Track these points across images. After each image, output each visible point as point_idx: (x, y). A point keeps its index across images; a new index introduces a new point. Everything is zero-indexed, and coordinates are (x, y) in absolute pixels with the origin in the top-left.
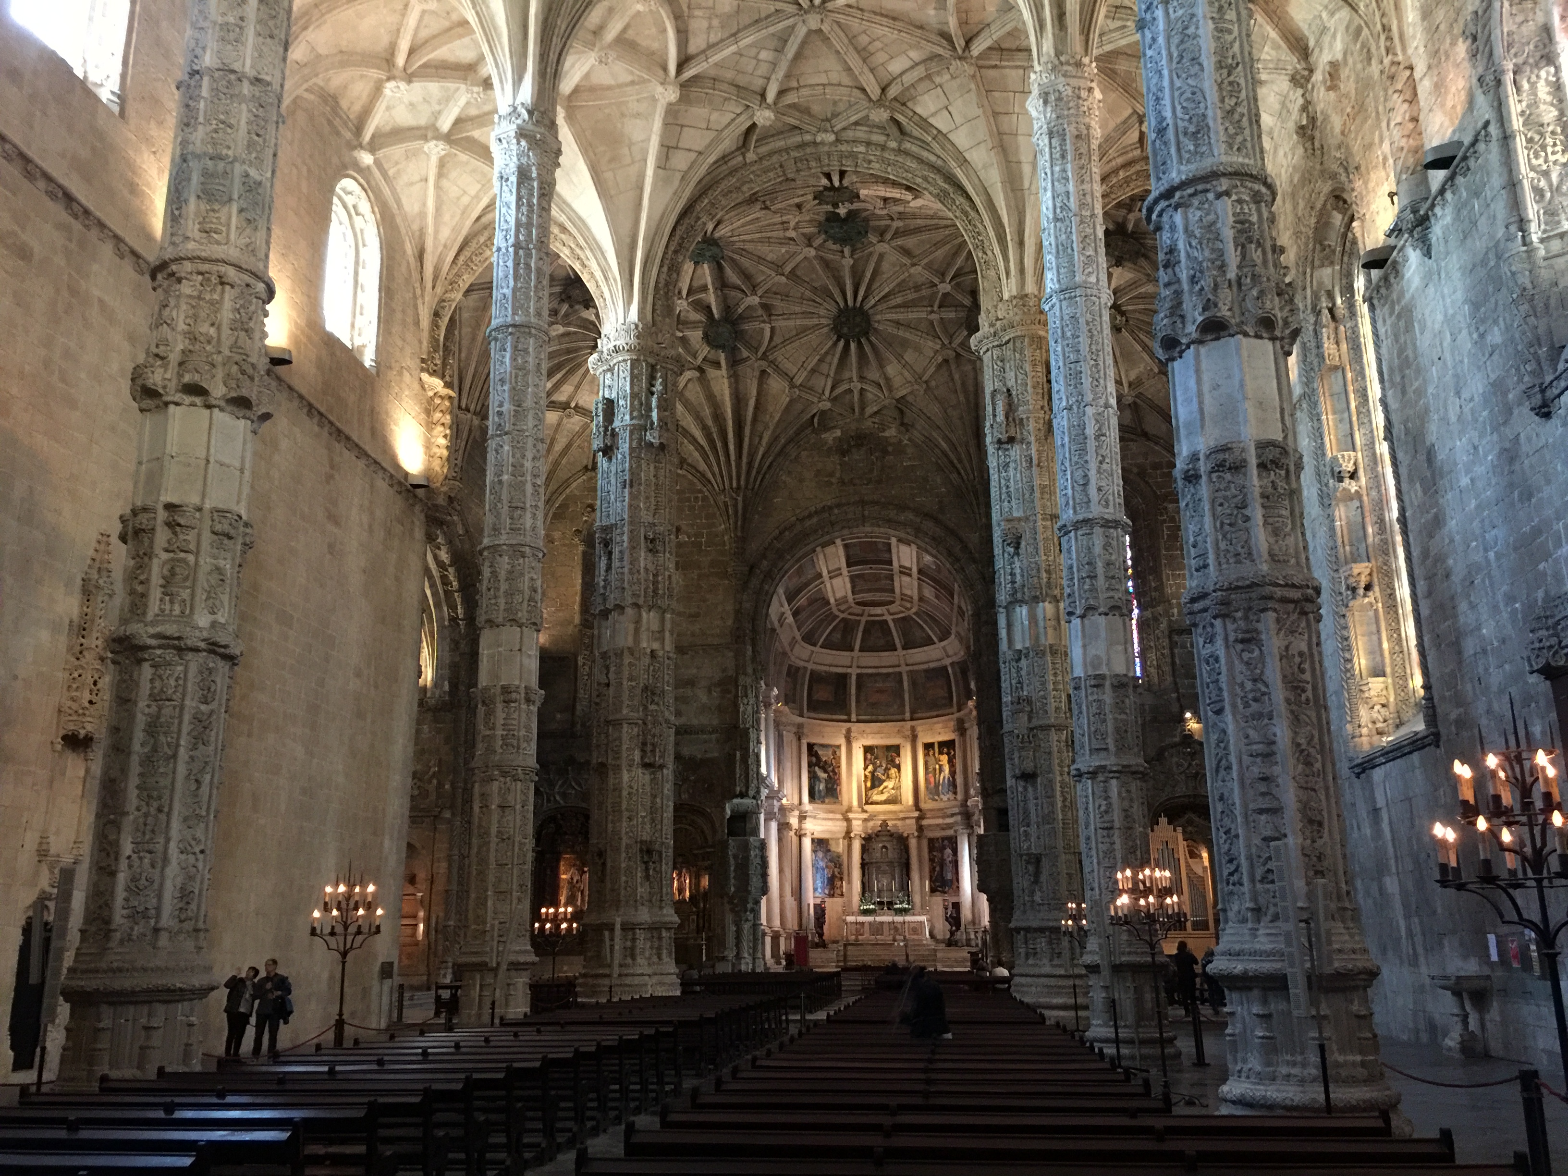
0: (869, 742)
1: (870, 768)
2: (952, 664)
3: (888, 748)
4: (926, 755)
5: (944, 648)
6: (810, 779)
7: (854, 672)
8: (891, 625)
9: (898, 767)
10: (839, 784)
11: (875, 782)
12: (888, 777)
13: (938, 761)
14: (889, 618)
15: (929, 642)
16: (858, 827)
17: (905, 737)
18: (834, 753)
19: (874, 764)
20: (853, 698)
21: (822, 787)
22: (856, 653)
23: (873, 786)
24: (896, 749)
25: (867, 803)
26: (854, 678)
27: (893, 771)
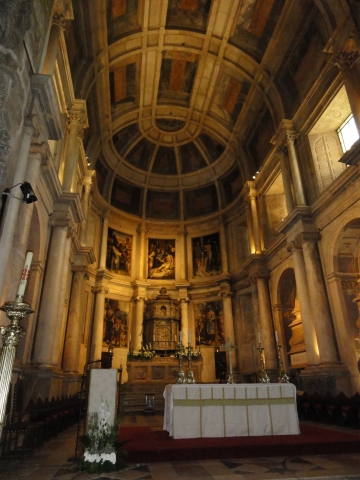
0: (154, 236)
1: (153, 254)
2: (218, 179)
3: (167, 241)
4: (194, 246)
5: (213, 168)
6: (108, 253)
7: (146, 187)
8: (177, 152)
9: (173, 254)
10: (130, 262)
11: (156, 264)
12: (166, 261)
13: (203, 249)
14: (176, 146)
15: (203, 164)
16: (142, 293)
17: (179, 234)
18: (128, 240)
19: (156, 251)
20: (144, 205)
21: (117, 261)
22: (149, 173)
23: (154, 266)
24: (172, 242)
25: (149, 278)
26: (146, 191)
27: (169, 257)
